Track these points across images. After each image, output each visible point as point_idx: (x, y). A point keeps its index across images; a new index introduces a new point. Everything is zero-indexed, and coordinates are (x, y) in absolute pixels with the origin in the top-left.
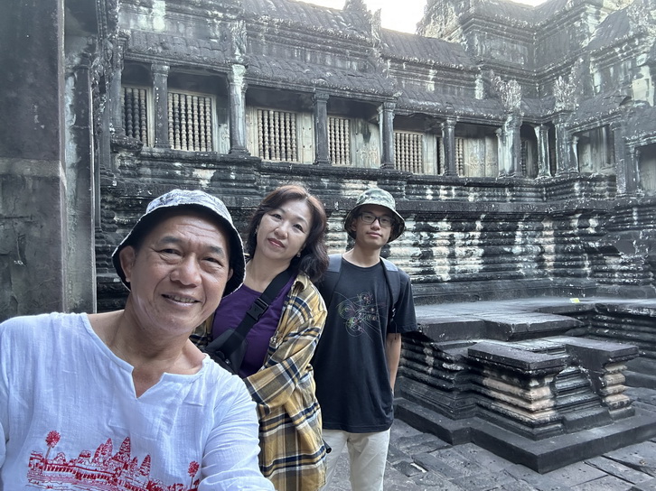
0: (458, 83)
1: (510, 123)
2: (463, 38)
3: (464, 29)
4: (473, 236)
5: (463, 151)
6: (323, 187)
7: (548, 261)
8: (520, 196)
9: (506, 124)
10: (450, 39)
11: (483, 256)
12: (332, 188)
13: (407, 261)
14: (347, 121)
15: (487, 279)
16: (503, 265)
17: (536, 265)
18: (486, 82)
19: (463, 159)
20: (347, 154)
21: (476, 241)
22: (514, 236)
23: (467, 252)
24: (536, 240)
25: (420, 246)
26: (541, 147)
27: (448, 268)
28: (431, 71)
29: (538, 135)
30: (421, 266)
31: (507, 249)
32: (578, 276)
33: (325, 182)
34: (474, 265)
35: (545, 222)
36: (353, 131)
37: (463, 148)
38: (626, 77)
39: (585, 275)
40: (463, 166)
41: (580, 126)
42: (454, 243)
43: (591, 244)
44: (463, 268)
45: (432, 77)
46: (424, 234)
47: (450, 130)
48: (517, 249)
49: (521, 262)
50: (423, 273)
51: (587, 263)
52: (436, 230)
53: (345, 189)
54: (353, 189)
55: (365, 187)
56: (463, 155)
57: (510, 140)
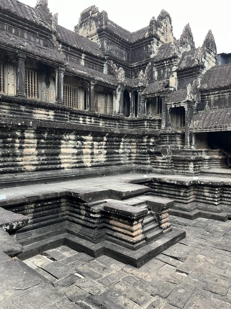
0: (96, 64)
1: (119, 89)
2: (99, 40)
3: (99, 36)
4: (102, 144)
5: (97, 99)
6: (22, 111)
7: (133, 157)
8: (122, 125)
9: (117, 89)
10: (92, 39)
11: (107, 154)
12: (27, 112)
13: (70, 156)
14: (36, 74)
15: (107, 165)
16: (115, 159)
17: (128, 158)
18: (109, 66)
19: (97, 103)
20: (36, 92)
21: (103, 147)
22: (119, 145)
23: (99, 152)
24: (128, 147)
25: (77, 148)
26: (131, 102)
27: (90, 160)
28: (83, 54)
29: (130, 96)
30: (77, 159)
31: (116, 151)
32: (145, 164)
33: (23, 108)
34: (102, 158)
35: (133, 138)
36: (40, 79)
37: (97, 98)
38: (167, 75)
39: (148, 164)
40: (97, 107)
41: (148, 95)
42: (93, 147)
43: (151, 150)
44: (97, 160)
45: (83, 58)
46: (79, 142)
47: (92, 88)
48: (121, 151)
49: (122, 157)
50: (78, 163)
51: (149, 158)
52: (85, 140)
53: (35, 113)
54: (40, 114)
55: (47, 113)
56: (97, 101)
57: (119, 97)
